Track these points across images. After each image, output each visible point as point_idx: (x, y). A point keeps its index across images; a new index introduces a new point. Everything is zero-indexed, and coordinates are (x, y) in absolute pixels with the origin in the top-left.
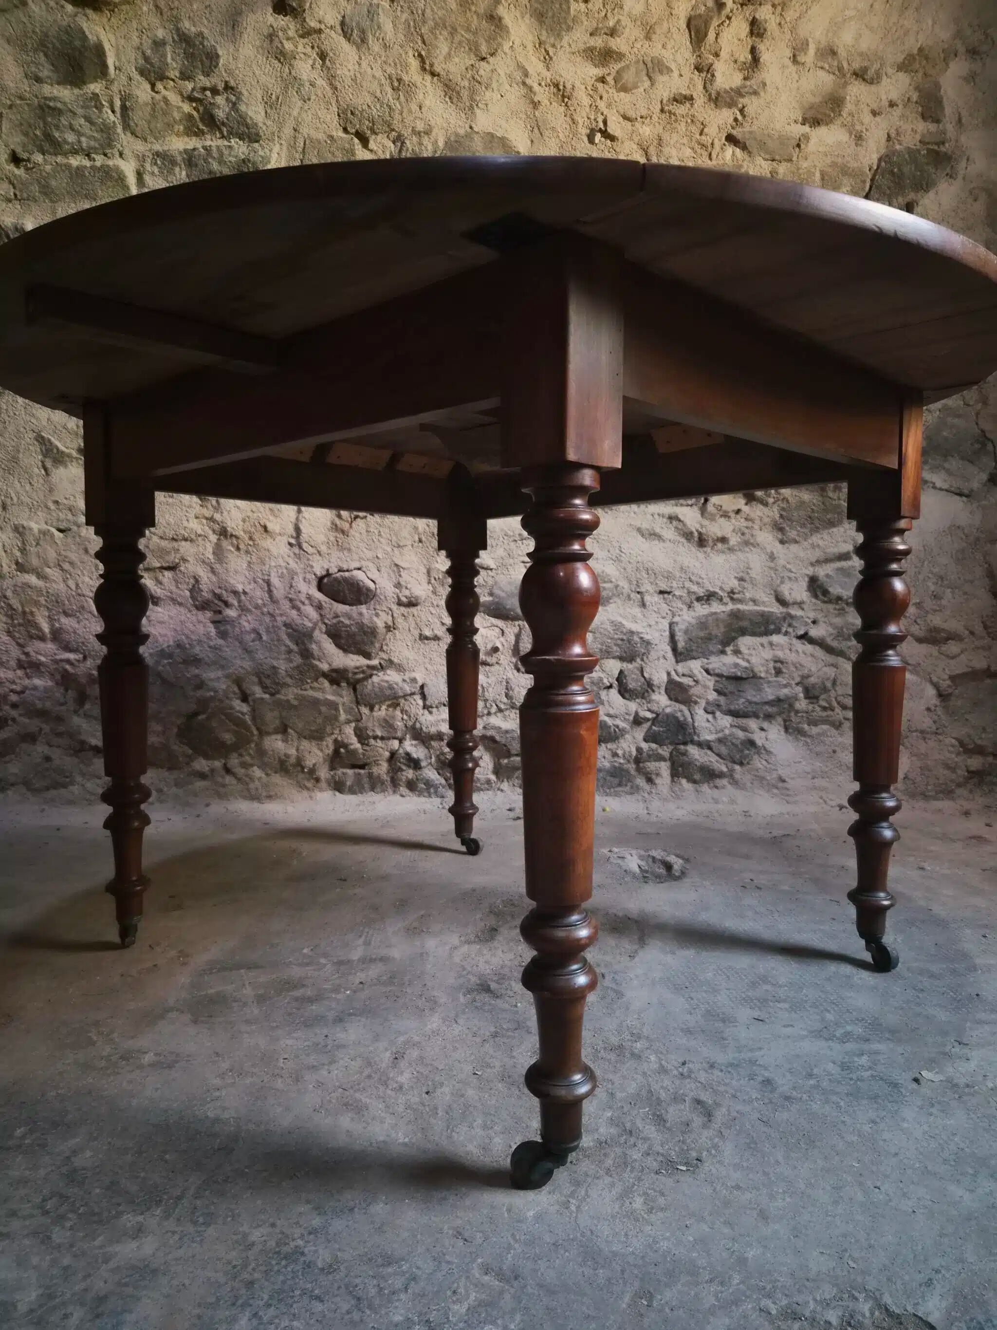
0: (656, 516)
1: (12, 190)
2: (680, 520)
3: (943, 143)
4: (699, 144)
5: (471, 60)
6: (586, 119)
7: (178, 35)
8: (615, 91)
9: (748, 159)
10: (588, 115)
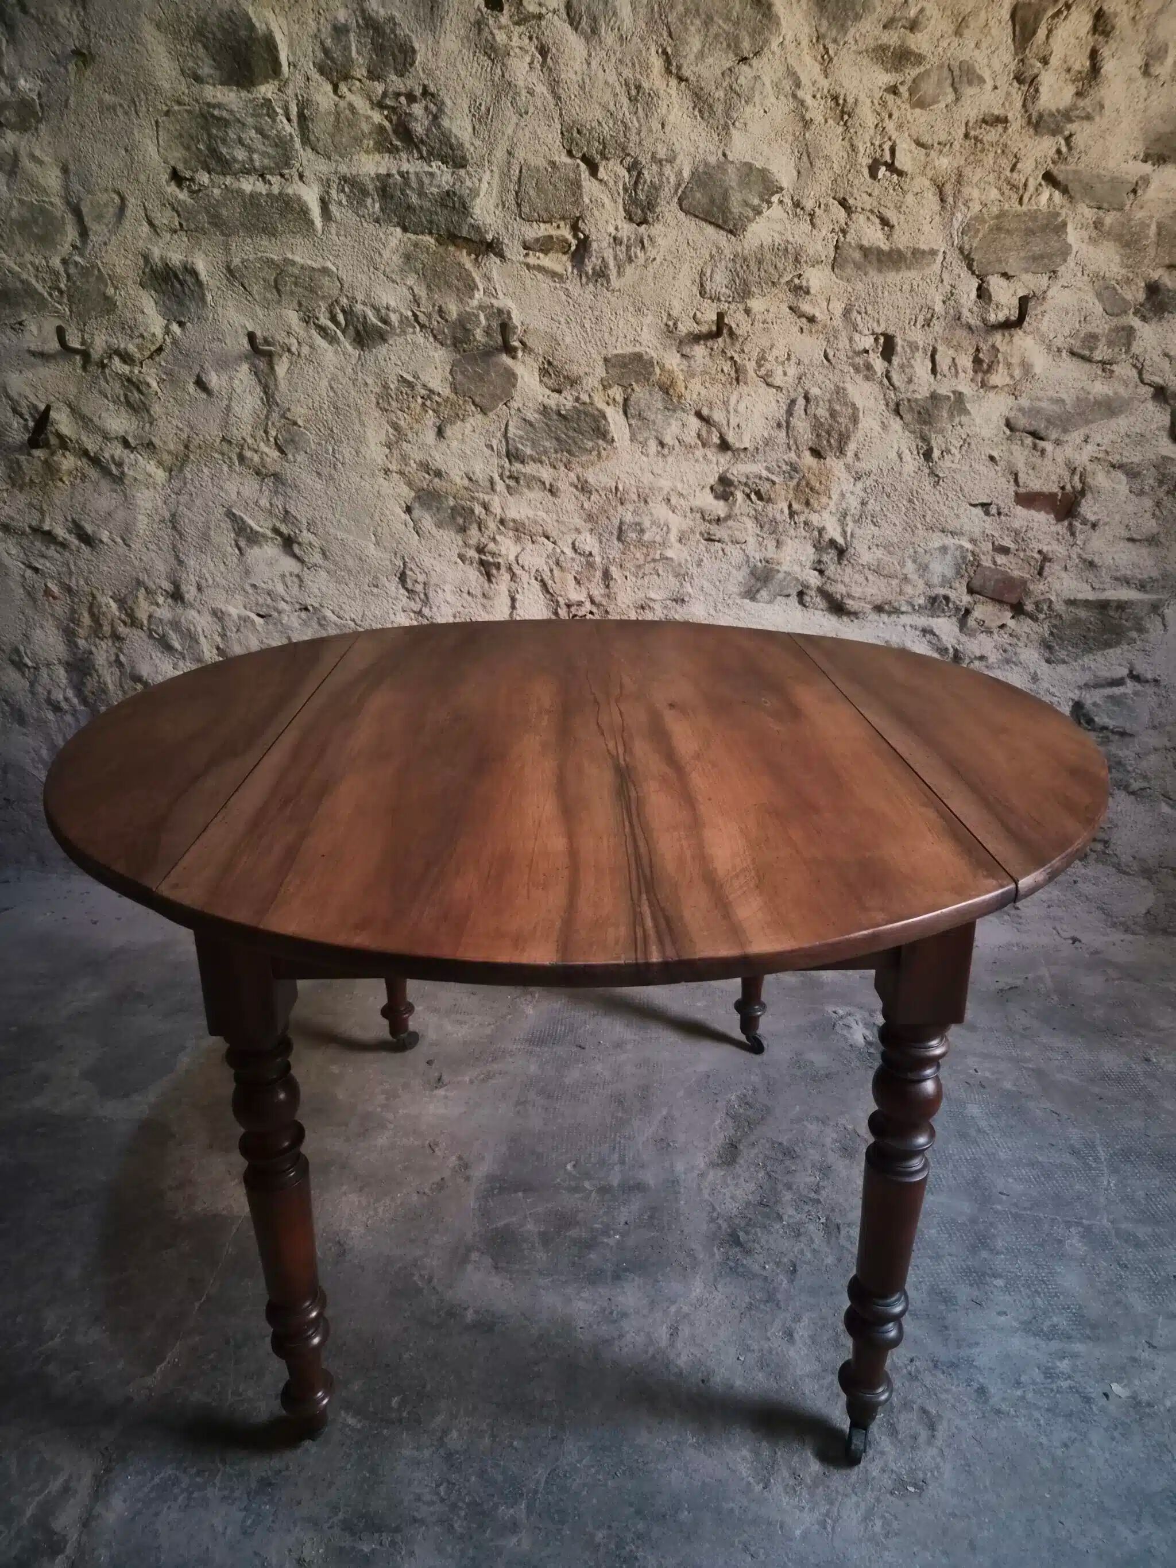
0: (908, 628)
1: (177, 218)
2: (934, 635)
4: (1009, 183)
5: (728, 61)
6: (869, 144)
7: (364, 19)
8: (908, 106)
9: (1068, 205)
10: (871, 138)
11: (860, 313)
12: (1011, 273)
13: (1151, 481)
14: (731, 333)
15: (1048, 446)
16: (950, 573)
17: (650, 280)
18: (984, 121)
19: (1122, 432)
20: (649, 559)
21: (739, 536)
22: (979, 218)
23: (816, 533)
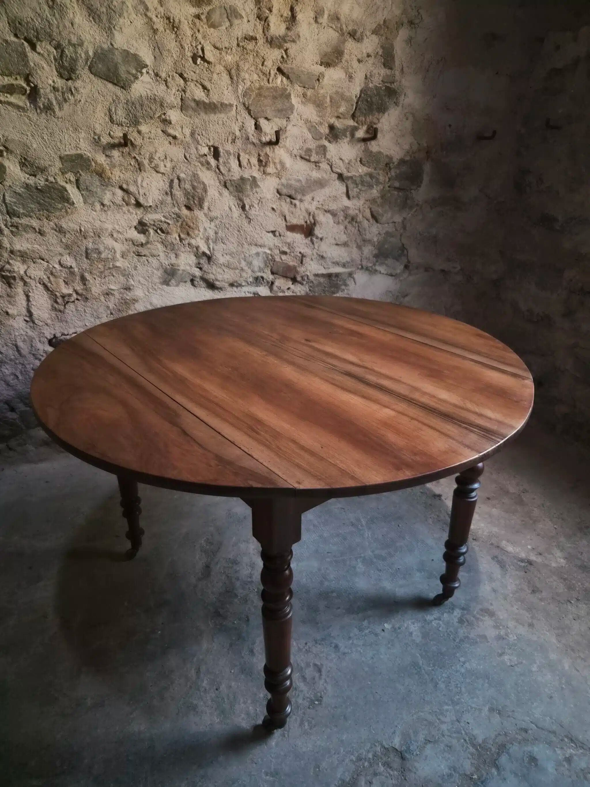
0: (247, 293)
2: (259, 295)
3: (393, 83)
4: (262, 72)
6: (190, 45)
8: (207, 27)
9: (290, 85)
10: (191, 42)
11: (199, 135)
12: (269, 118)
13: (342, 218)
14: (132, 144)
15: (297, 202)
16: (262, 265)
17: (79, 112)
18: (245, 38)
19: (328, 196)
20: (107, 267)
21: (155, 252)
22: (250, 89)
23: (195, 249)
